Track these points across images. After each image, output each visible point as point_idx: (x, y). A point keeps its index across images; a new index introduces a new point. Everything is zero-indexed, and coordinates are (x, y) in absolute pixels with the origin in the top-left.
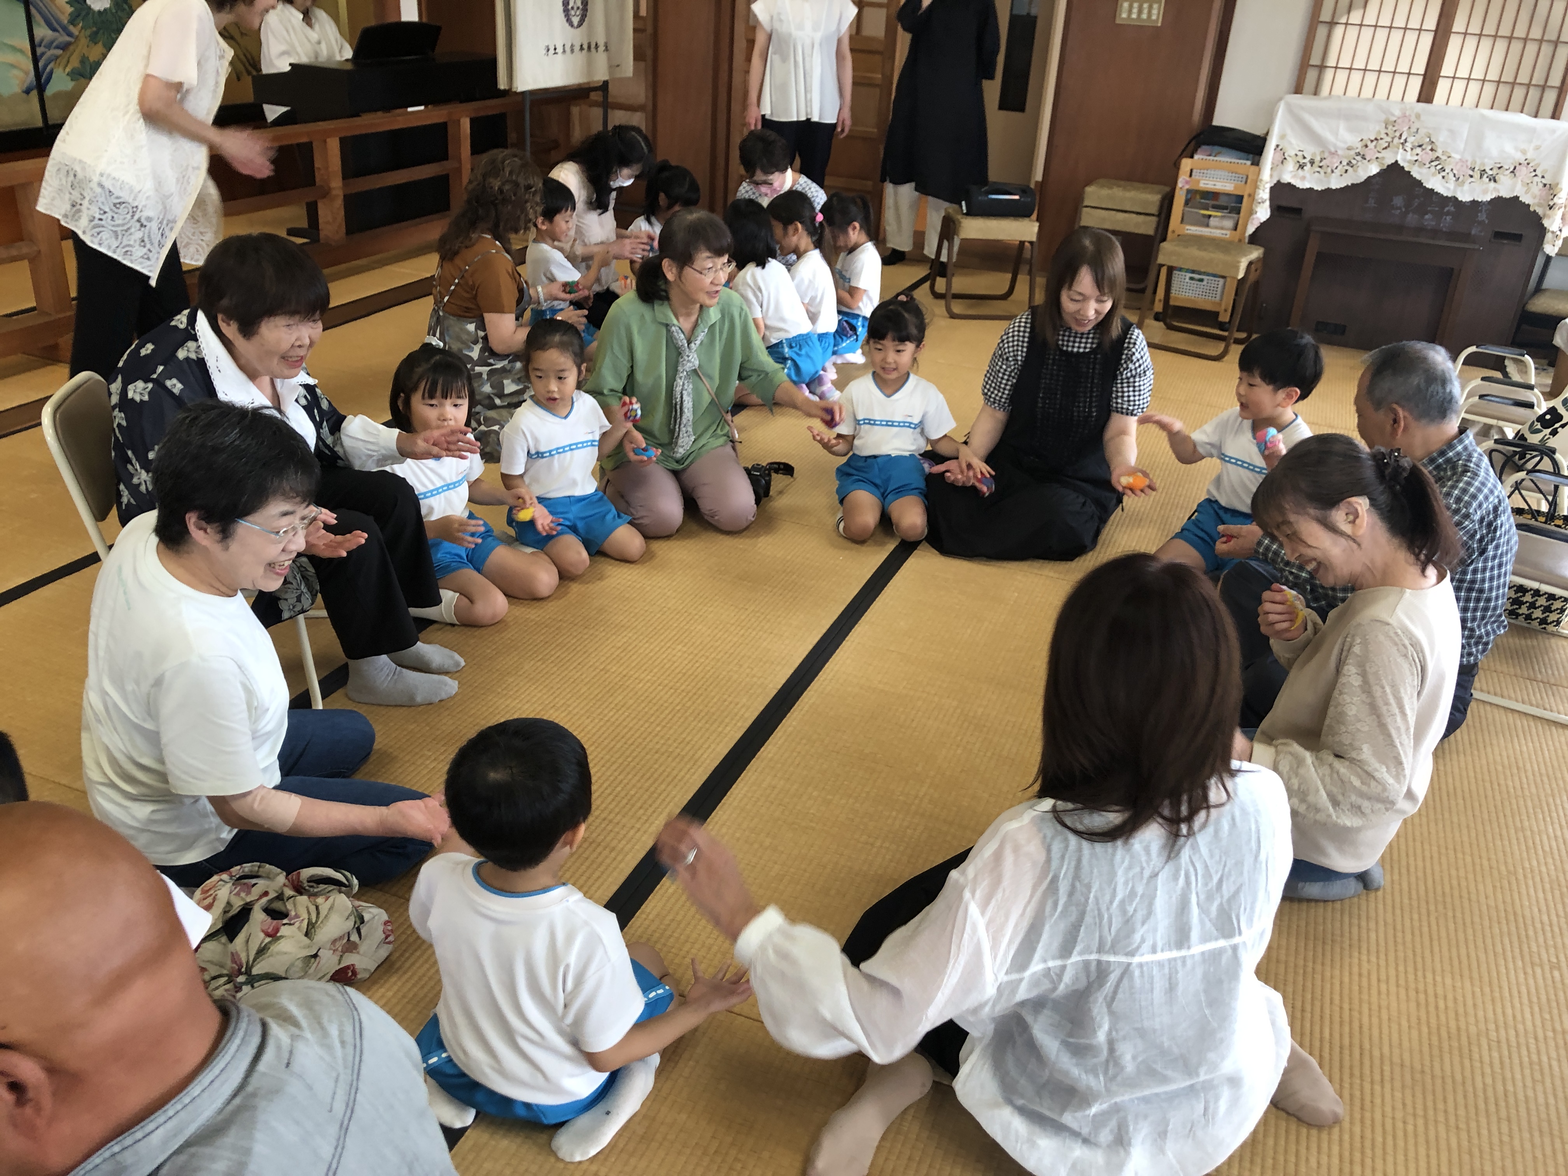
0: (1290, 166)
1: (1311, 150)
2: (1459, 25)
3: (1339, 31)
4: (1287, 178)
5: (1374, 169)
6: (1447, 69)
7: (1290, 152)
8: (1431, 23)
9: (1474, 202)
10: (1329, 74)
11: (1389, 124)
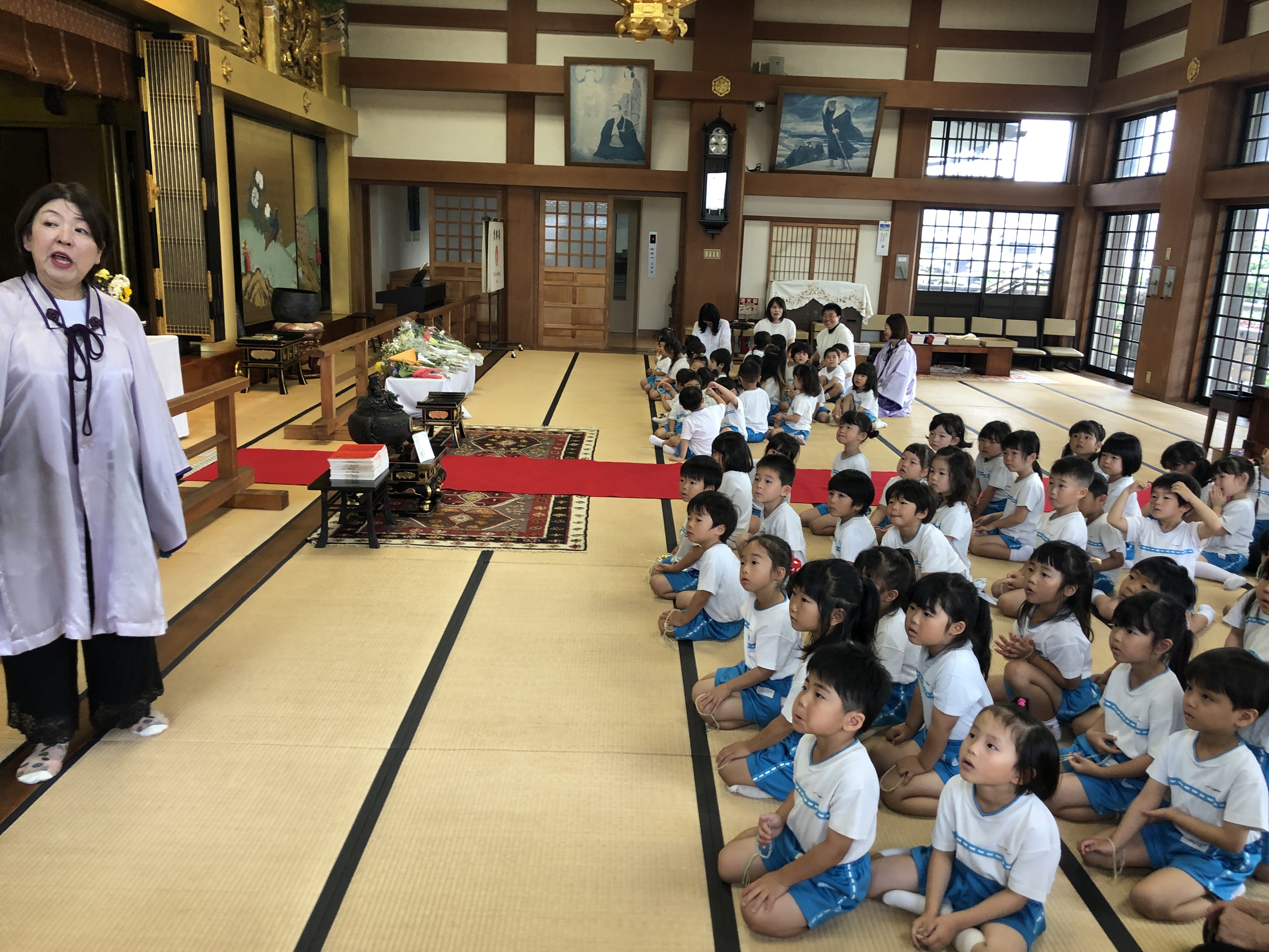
3: (778, 259)
5: (807, 302)
6: (816, 268)
8: (808, 255)
10: (777, 273)
11: (809, 286)
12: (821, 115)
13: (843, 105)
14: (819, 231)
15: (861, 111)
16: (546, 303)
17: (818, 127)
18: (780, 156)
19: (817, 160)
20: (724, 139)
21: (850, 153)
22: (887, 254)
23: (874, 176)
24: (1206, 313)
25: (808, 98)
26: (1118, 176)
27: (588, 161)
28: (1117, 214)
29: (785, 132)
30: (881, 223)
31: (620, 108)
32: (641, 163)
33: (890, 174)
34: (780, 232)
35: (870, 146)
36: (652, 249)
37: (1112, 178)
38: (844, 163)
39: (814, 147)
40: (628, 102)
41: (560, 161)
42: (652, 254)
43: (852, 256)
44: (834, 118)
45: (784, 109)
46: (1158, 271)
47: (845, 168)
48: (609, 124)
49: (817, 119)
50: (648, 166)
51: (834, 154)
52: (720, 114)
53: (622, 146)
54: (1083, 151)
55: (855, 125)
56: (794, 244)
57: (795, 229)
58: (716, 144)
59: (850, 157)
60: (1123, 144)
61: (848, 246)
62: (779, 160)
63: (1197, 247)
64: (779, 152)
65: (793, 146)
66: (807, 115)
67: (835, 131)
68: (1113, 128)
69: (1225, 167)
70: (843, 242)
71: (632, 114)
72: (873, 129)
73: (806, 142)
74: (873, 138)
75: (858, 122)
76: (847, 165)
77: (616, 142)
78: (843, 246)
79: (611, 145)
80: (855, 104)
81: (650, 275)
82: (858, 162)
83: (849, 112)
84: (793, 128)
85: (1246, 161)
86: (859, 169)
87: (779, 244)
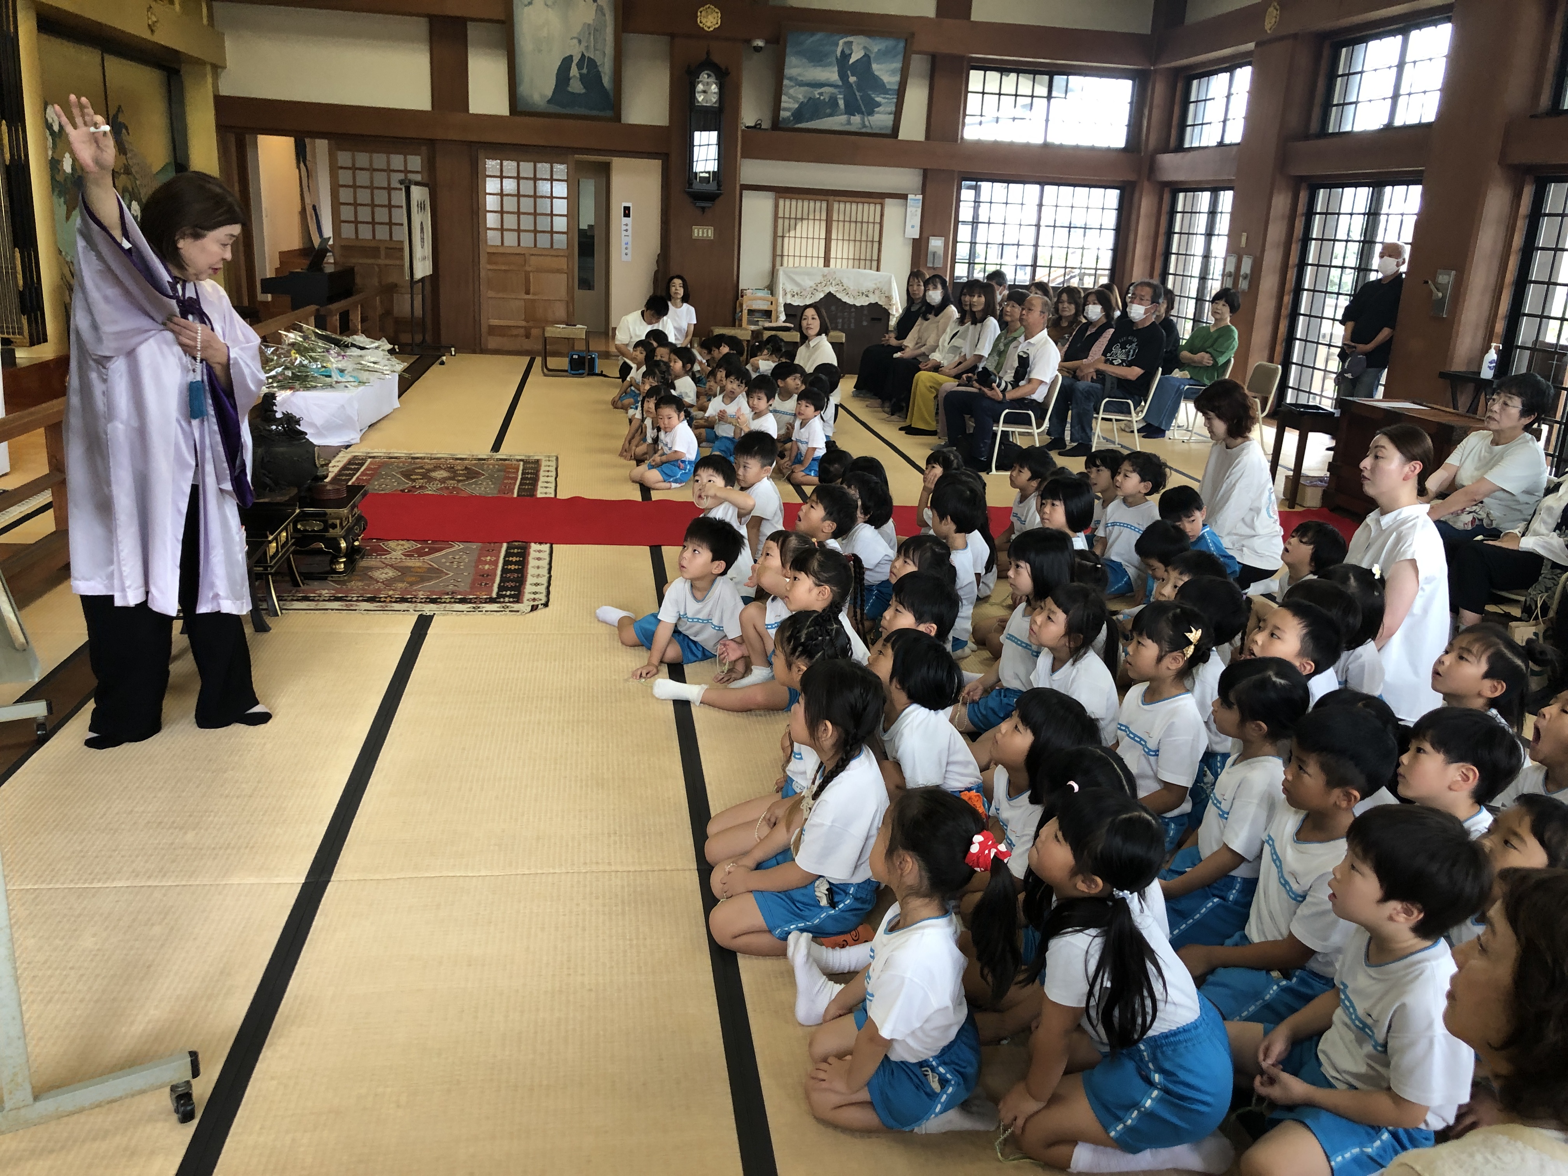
0: (789, 296)
1: (796, 289)
2: (834, 236)
3: (786, 240)
4: (788, 302)
5: (822, 295)
6: (833, 255)
7: (788, 290)
8: (823, 236)
9: (862, 306)
10: (785, 258)
11: (824, 276)
12: (834, 59)
13: (862, 46)
14: (836, 205)
15: (884, 55)
16: (491, 294)
17: (831, 74)
18: (786, 109)
19: (831, 115)
20: (714, 86)
21: (871, 108)
22: (918, 237)
23: (900, 138)
24: (1285, 311)
25: (818, 36)
26: (1187, 145)
27: (539, 110)
28: (1186, 190)
29: (790, 79)
30: (910, 196)
31: (580, 42)
32: (609, 113)
33: (919, 135)
34: (787, 206)
35: (895, 100)
36: (626, 225)
37: (1180, 148)
38: (864, 122)
39: (827, 100)
40: (590, 34)
41: (503, 109)
42: (626, 230)
43: (876, 238)
44: (851, 61)
45: (788, 50)
46: (1233, 260)
47: (864, 126)
48: (567, 62)
49: (829, 65)
50: (618, 118)
51: (851, 109)
52: (708, 53)
53: (584, 91)
54: (1146, 112)
55: (876, 73)
56: (805, 222)
57: (806, 203)
58: (704, 92)
59: (871, 113)
60: (1192, 107)
61: (871, 226)
62: (784, 114)
63: (1276, 232)
64: (783, 105)
65: (801, 97)
66: (817, 58)
67: (852, 79)
68: (1180, 86)
69: (1306, 137)
70: (865, 220)
71: (595, 49)
72: (897, 78)
73: (816, 93)
74: (899, 89)
75: (879, 70)
76: (867, 123)
77: (576, 86)
78: (865, 225)
79: (570, 89)
80: (877, 46)
81: (624, 258)
82: (881, 119)
83: (869, 57)
84: (799, 75)
85: (1330, 131)
86: (881, 129)
87: (787, 221)
